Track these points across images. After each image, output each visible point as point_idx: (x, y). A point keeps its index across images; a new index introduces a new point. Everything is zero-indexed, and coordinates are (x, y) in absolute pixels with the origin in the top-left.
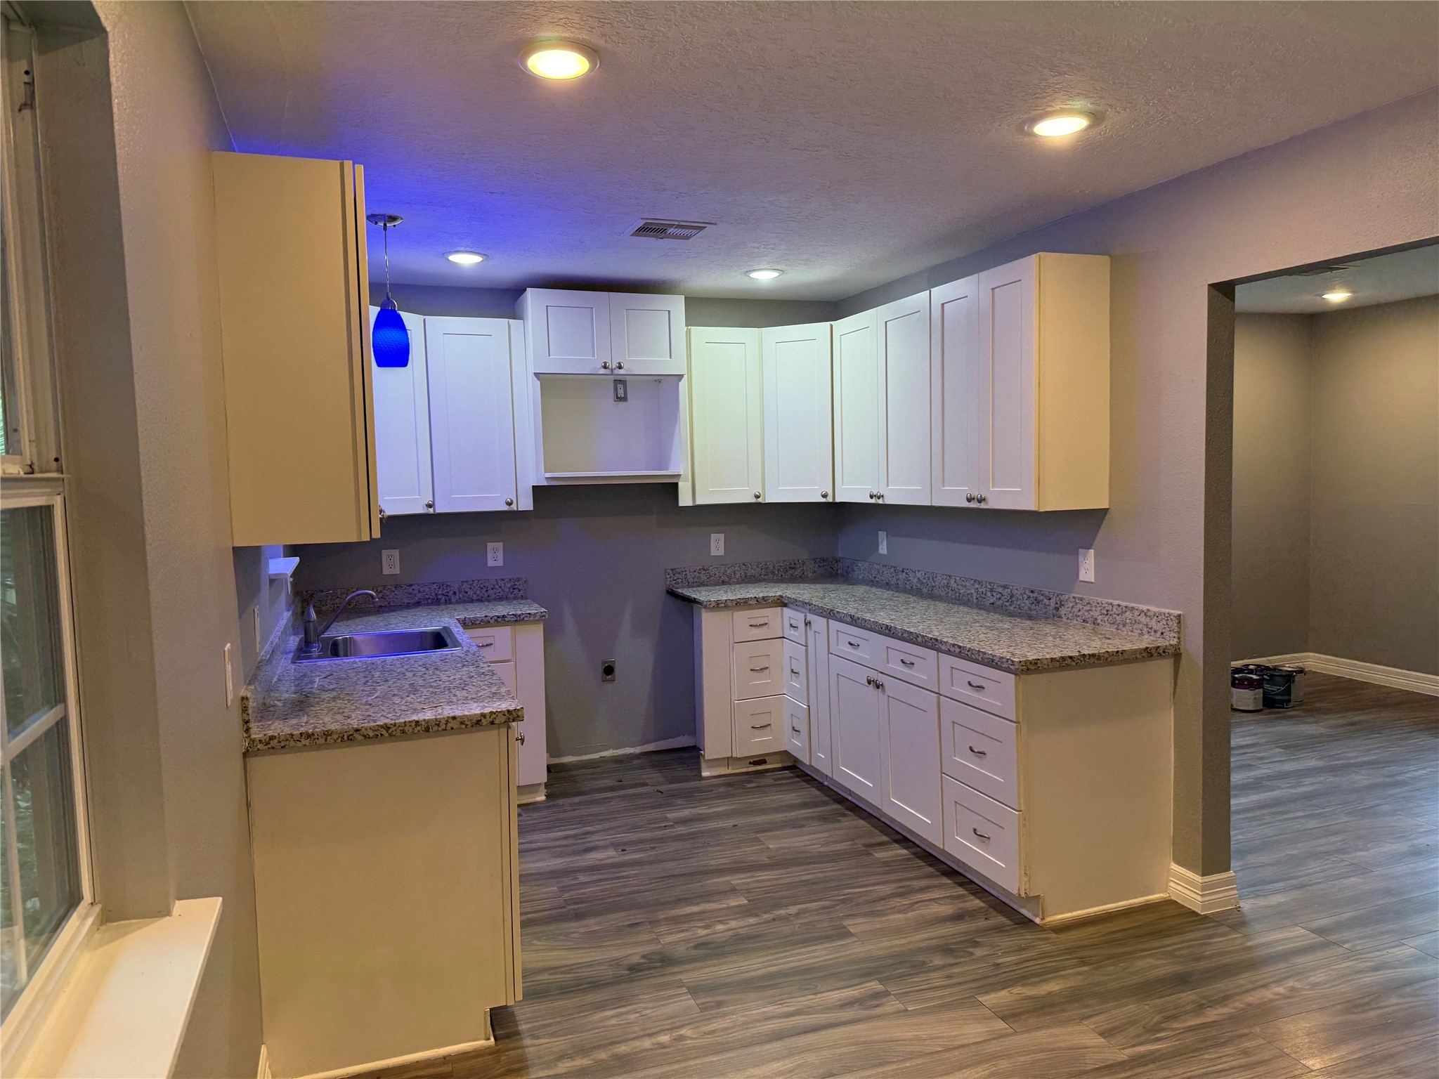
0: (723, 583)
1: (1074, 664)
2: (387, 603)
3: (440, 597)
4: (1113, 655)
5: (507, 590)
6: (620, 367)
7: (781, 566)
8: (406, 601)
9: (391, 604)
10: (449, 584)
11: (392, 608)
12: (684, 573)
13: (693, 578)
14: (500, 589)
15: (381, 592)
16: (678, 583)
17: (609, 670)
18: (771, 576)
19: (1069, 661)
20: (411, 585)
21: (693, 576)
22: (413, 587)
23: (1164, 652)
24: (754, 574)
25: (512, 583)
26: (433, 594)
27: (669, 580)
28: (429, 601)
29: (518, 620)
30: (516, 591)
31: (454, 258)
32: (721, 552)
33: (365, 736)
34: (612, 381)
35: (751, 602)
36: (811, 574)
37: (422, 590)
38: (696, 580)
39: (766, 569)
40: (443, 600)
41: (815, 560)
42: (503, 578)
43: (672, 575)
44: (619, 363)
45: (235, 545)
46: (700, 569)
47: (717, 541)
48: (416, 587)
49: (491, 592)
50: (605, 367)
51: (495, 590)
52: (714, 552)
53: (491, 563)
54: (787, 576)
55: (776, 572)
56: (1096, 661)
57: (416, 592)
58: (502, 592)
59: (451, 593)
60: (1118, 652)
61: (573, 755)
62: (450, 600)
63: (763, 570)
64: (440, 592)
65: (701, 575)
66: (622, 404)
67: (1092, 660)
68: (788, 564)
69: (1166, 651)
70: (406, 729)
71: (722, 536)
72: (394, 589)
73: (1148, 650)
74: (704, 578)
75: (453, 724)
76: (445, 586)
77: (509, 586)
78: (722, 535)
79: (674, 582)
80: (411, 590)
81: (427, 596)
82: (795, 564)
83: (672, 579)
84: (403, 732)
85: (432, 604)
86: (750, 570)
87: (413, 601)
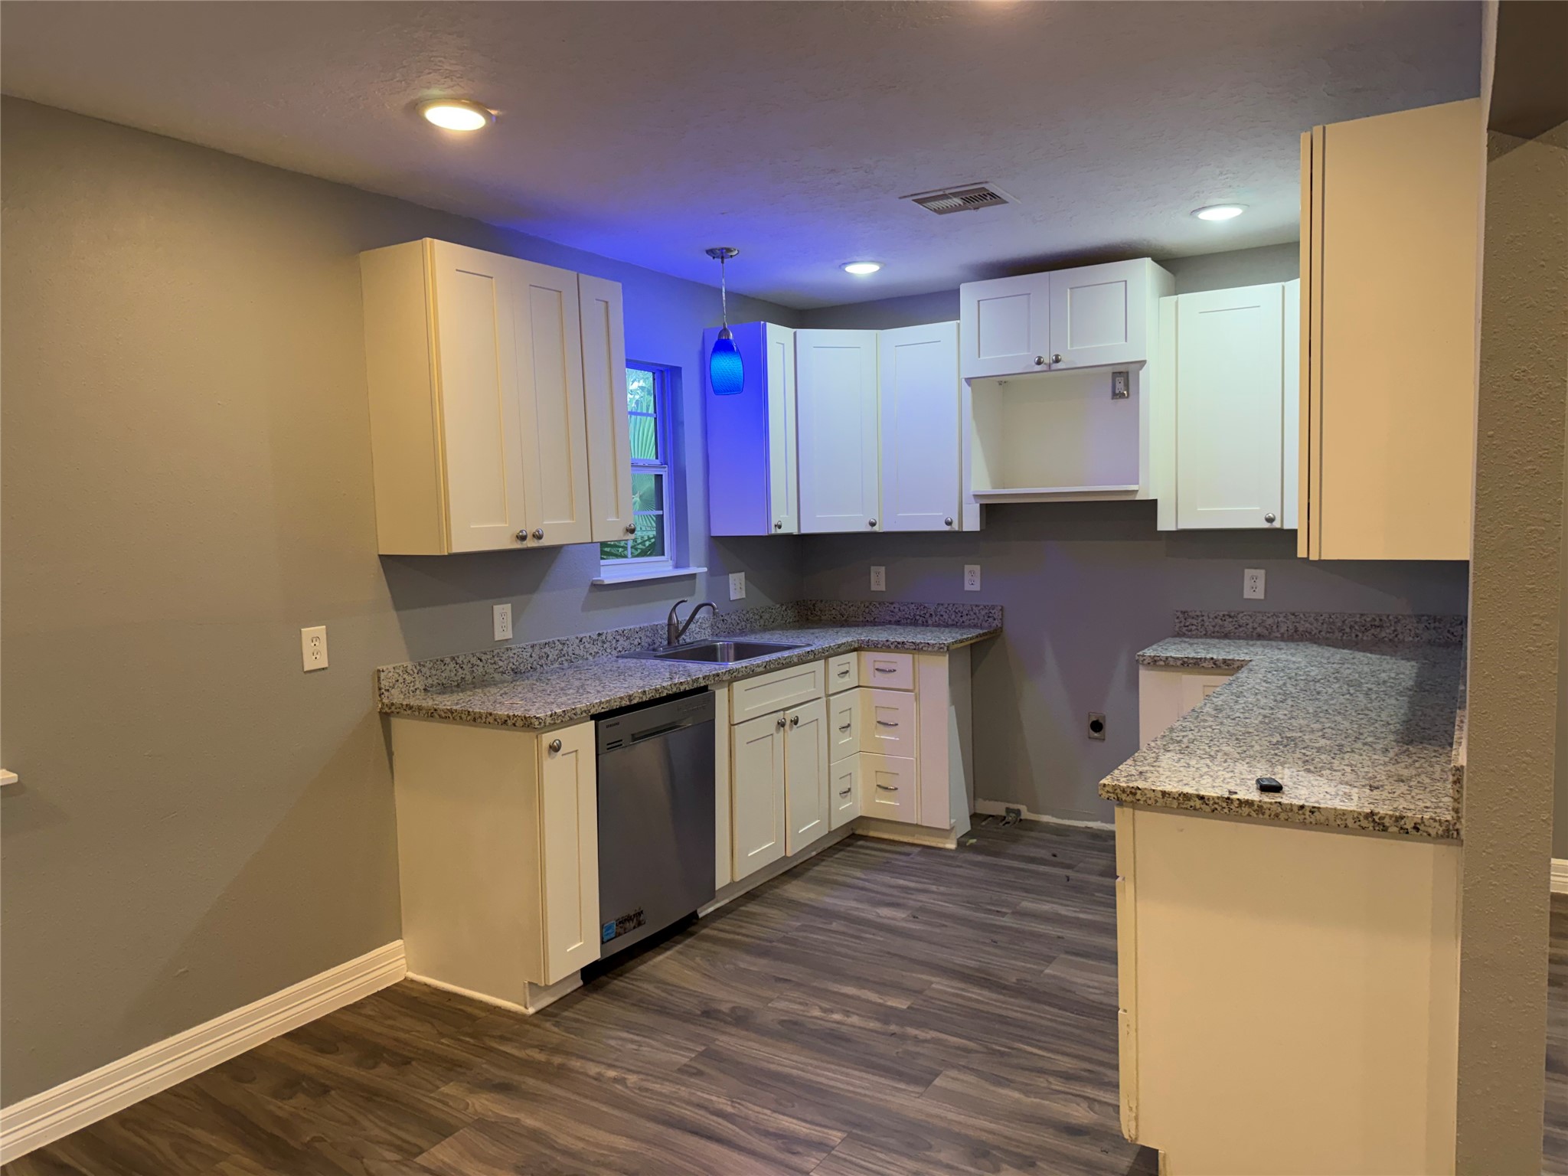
0: (1260, 637)
1: (1208, 809)
2: (872, 619)
3: (918, 617)
4: (1292, 810)
5: (982, 618)
6: (1057, 361)
7: (1356, 623)
8: (888, 618)
9: (876, 620)
10: (926, 605)
11: (877, 624)
12: (1201, 618)
13: (1214, 627)
14: (975, 616)
15: (867, 607)
16: (1191, 631)
17: (1097, 726)
18: (1338, 635)
19: (1198, 803)
20: (892, 603)
21: (1214, 624)
22: (894, 605)
23: (1416, 828)
24: (1309, 630)
25: (987, 611)
26: (912, 614)
27: (1178, 625)
28: (909, 621)
29: (917, 649)
30: (990, 620)
31: (851, 269)
32: (1260, 594)
33: (439, 716)
34: (1111, 375)
35: (1204, 664)
36: (1411, 639)
37: (901, 608)
38: (1217, 629)
39: (1330, 623)
40: (920, 622)
41: (1419, 618)
42: (978, 603)
43: (1183, 620)
44: (1057, 356)
45: (381, 554)
46: (1224, 616)
47: (1254, 578)
48: (896, 605)
49: (965, 618)
50: (1039, 363)
51: (969, 616)
52: (1248, 594)
53: (968, 587)
54: (1367, 637)
55: (1348, 630)
56: (1254, 814)
57: (897, 610)
58: (976, 619)
59: (928, 615)
60: (1302, 807)
61: (1053, 816)
62: (927, 622)
63: (1325, 626)
64: (918, 613)
65: (1226, 623)
66: (1121, 402)
67: (1246, 810)
68: (1368, 619)
69: (1421, 827)
70: (463, 716)
71: (1261, 573)
72: (878, 606)
73: (1376, 818)
74: (1229, 626)
75: (490, 719)
76: (922, 607)
77: (983, 613)
78: (1263, 572)
79: (1185, 629)
80: (892, 609)
81: (907, 616)
82: (1381, 620)
83: (1182, 624)
84: (461, 718)
85: (911, 624)
86: (1302, 622)
87: (894, 619)
